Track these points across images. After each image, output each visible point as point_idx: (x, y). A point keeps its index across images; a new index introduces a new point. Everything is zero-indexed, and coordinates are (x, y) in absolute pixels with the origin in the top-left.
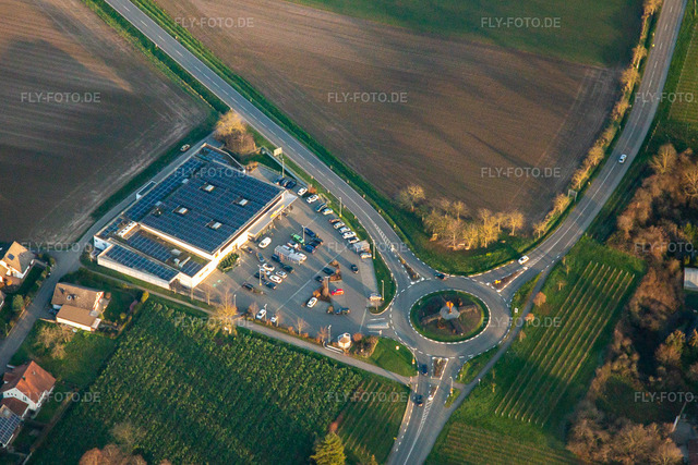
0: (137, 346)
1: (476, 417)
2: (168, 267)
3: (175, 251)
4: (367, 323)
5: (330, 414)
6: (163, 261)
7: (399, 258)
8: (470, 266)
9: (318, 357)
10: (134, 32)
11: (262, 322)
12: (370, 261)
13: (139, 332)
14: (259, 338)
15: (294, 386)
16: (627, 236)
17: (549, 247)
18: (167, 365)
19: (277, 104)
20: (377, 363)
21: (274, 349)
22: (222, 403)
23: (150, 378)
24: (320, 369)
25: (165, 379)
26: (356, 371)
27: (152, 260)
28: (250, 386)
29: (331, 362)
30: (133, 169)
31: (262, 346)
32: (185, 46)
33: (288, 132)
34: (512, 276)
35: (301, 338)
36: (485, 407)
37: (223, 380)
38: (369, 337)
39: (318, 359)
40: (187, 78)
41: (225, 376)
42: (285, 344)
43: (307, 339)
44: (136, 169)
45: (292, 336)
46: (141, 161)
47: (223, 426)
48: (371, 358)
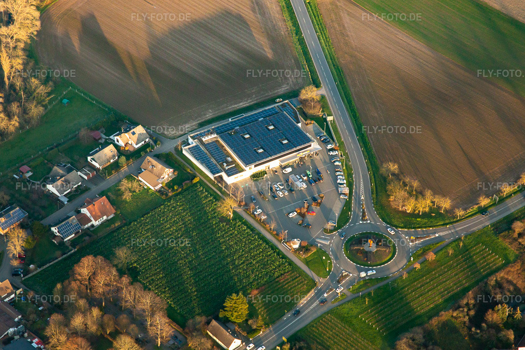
0: (174, 207)
1: (346, 315)
2: (219, 167)
3: (229, 159)
4: (317, 237)
5: (258, 284)
6: (218, 163)
7: (362, 204)
8: (403, 223)
9: (274, 248)
10: (295, 24)
11: (254, 217)
12: (345, 201)
13: (180, 199)
14: (247, 225)
15: (248, 260)
16: (516, 235)
17: (460, 227)
18: (183, 224)
19: (352, 90)
20: (307, 263)
21: (250, 235)
22: (200, 256)
23: (169, 228)
24: (270, 255)
25: (176, 231)
26: (291, 263)
27: (213, 160)
28: (222, 252)
29: (279, 253)
30: (241, 104)
31: (245, 230)
32: (319, 40)
33: (347, 108)
34: (425, 237)
35: (271, 234)
36: (356, 311)
37: (209, 243)
38: (312, 245)
39: (272, 249)
40: (308, 60)
41: (212, 241)
42: (259, 234)
43: (274, 236)
44: (243, 105)
45: (267, 230)
46: (249, 101)
47: (190, 270)
48: (305, 259)
